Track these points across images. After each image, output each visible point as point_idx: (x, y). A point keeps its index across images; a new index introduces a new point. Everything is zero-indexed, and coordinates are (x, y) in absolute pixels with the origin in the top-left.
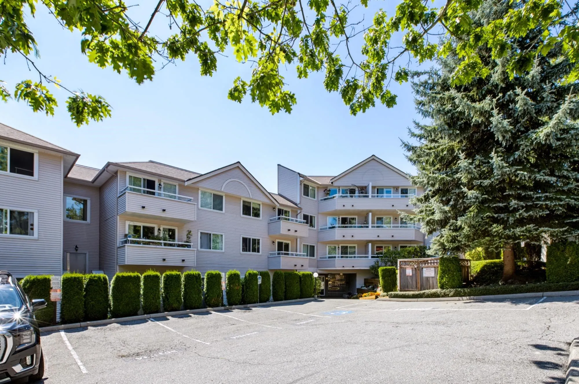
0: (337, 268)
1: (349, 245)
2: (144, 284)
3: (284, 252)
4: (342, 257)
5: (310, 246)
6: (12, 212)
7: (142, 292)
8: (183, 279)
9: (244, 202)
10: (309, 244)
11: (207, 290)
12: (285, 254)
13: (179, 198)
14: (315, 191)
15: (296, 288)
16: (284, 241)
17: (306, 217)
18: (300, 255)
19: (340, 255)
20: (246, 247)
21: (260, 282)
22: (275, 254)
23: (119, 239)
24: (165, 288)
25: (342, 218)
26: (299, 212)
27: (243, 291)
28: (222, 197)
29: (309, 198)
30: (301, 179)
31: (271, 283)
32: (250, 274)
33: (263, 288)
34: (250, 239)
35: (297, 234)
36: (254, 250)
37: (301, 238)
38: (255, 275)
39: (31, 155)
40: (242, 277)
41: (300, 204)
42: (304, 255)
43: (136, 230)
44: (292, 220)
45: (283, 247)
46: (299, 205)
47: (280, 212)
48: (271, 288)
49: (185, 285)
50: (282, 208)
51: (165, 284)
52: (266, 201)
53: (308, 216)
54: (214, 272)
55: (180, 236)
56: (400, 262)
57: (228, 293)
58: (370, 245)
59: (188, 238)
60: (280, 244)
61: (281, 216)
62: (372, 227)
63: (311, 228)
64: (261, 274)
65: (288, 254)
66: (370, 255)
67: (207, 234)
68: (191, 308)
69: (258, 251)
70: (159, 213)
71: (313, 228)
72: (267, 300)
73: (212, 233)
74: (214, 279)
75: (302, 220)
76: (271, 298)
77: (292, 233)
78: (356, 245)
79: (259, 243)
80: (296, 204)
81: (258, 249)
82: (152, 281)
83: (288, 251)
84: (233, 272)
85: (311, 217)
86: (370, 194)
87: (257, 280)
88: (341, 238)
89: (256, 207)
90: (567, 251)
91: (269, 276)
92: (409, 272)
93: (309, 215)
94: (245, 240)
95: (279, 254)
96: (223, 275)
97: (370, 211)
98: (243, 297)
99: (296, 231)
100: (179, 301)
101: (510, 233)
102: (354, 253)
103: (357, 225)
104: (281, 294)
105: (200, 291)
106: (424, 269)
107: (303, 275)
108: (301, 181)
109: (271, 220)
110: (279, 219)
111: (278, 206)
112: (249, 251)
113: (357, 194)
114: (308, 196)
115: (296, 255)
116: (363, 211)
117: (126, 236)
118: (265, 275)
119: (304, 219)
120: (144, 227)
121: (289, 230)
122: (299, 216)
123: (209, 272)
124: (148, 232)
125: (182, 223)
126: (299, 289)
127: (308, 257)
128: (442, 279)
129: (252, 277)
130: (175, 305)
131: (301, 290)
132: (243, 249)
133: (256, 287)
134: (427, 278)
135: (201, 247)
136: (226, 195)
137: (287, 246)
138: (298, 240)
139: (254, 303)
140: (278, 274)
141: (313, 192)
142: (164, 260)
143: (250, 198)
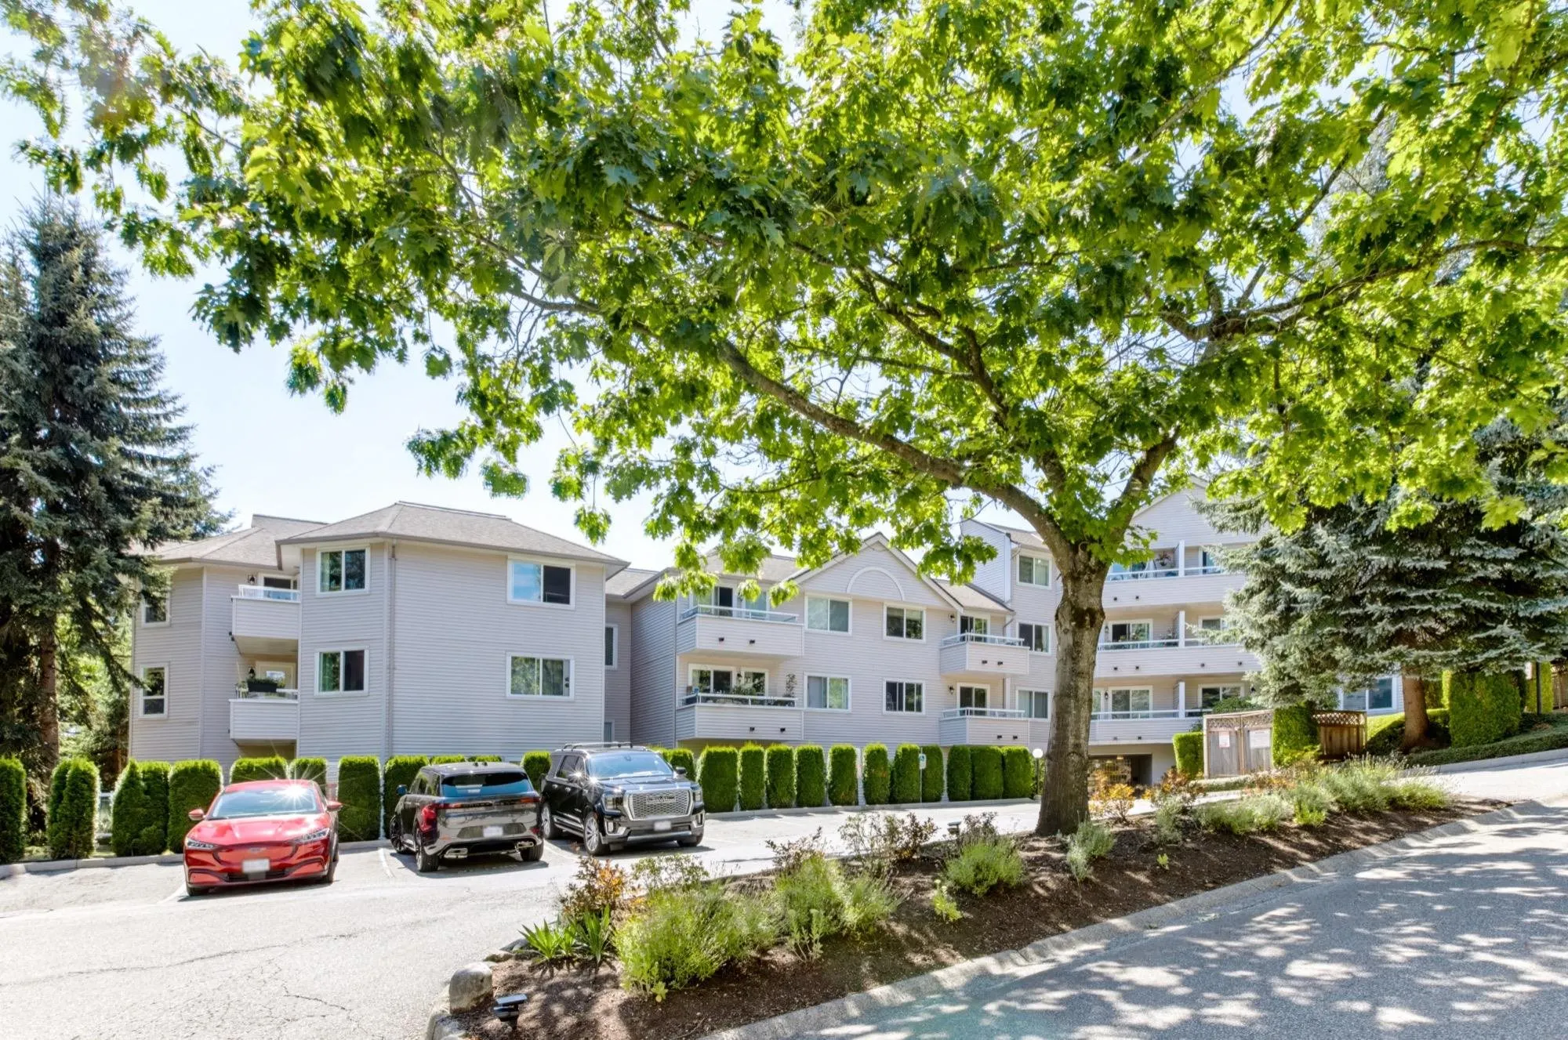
0: (1101, 743)
1: (1132, 689)
2: (743, 764)
3: (974, 709)
4: (1115, 716)
5: (1037, 694)
6: (545, 661)
7: (739, 777)
8: (795, 757)
9: (889, 609)
10: (1034, 690)
11: (833, 776)
12: (977, 713)
13: (772, 618)
14: (1047, 568)
15: (995, 779)
16: (976, 686)
17: (1025, 630)
18: (1013, 715)
19: (1111, 712)
20: (894, 699)
21: (923, 765)
22: (954, 714)
23: (680, 695)
24: (771, 772)
25: (1115, 627)
26: (1008, 619)
27: (892, 780)
28: (846, 604)
29: (1034, 585)
30: (1014, 546)
31: (945, 769)
32: (904, 750)
33: (929, 776)
34: (901, 685)
35: (1004, 669)
36: (910, 707)
37: (1013, 676)
38: (915, 752)
39: (567, 572)
40: (891, 758)
41: (1011, 601)
42: (1020, 715)
43: (703, 678)
44: (993, 641)
45: (972, 699)
46: (1009, 606)
47: (966, 623)
48: (945, 778)
49: (799, 769)
50: (969, 614)
51: (770, 765)
52: (936, 603)
53: (1030, 627)
54: (844, 747)
55: (774, 686)
56: (1209, 721)
57: (866, 784)
58: (1182, 685)
59: (790, 687)
60: (966, 693)
61: (967, 634)
62: (1187, 644)
63: (1039, 653)
64: (926, 750)
65: (983, 713)
66: (1182, 710)
67: (820, 678)
68: (810, 806)
69: (919, 709)
70: (744, 648)
71: (1044, 653)
72: (938, 799)
73: (829, 676)
74: (844, 759)
75: (1017, 638)
76: (945, 795)
77: (992, 668)
78: (1150, 688)
79: (919, 692)
80: (1001, 603)
81: (919, 704)
82: (753, 759)
83: (984, 706)
84: (875, 746)
85: (1039, 629)
86: (1181, 568)
87: (917, 761)
88: (1112, 674)
89: (915, 616)
90: (1477, 689)
91: (940, 754)
92: (1225, 740)
93: (1034, 623)
94: (892, 688)
95: (963, 713)
96: (858, 751)
97: (1183, 607)
98: (892, 793)
99: (1000, 663)
100: (791, 794)
101: (1367, 662)
102: (1146, 707)
103: (1151, 641)
104: (965, 788)
105: (822, 779)
106: (1252, 733)
107: (1009, 752)
108: (1013, 551)
109: (946, 643)
110: (963, 639)
111: (961, 612)
112: (901, 709)
113: (1150, 569)
114: (1031, 581)
115: (1004, 715)
116: (1165, 608)
117: (689, 689)
118: (932, 753)
119: (1021, 636)
120: (716, 673)
121: (985, 662)
122: (1008, 628)
123: (837, 746)
124: (722, 681)
125: (776, 661)
126: (1001, 780)
127: (1033, 719)
128: (1278, 749)
129: (908, 757)
130: (785, 800)
131: (1005, 784)
132: (888, 705)
133: (915, 774)
134: (1258, 751)
135: (809, 705)
136: (854, 601)
137: (981, 697)
138: (1008, 681)
139: (914, 801)
140: (956, 753)
141: (1043, 570)
142: (752, 729)
143: (901, 602)
